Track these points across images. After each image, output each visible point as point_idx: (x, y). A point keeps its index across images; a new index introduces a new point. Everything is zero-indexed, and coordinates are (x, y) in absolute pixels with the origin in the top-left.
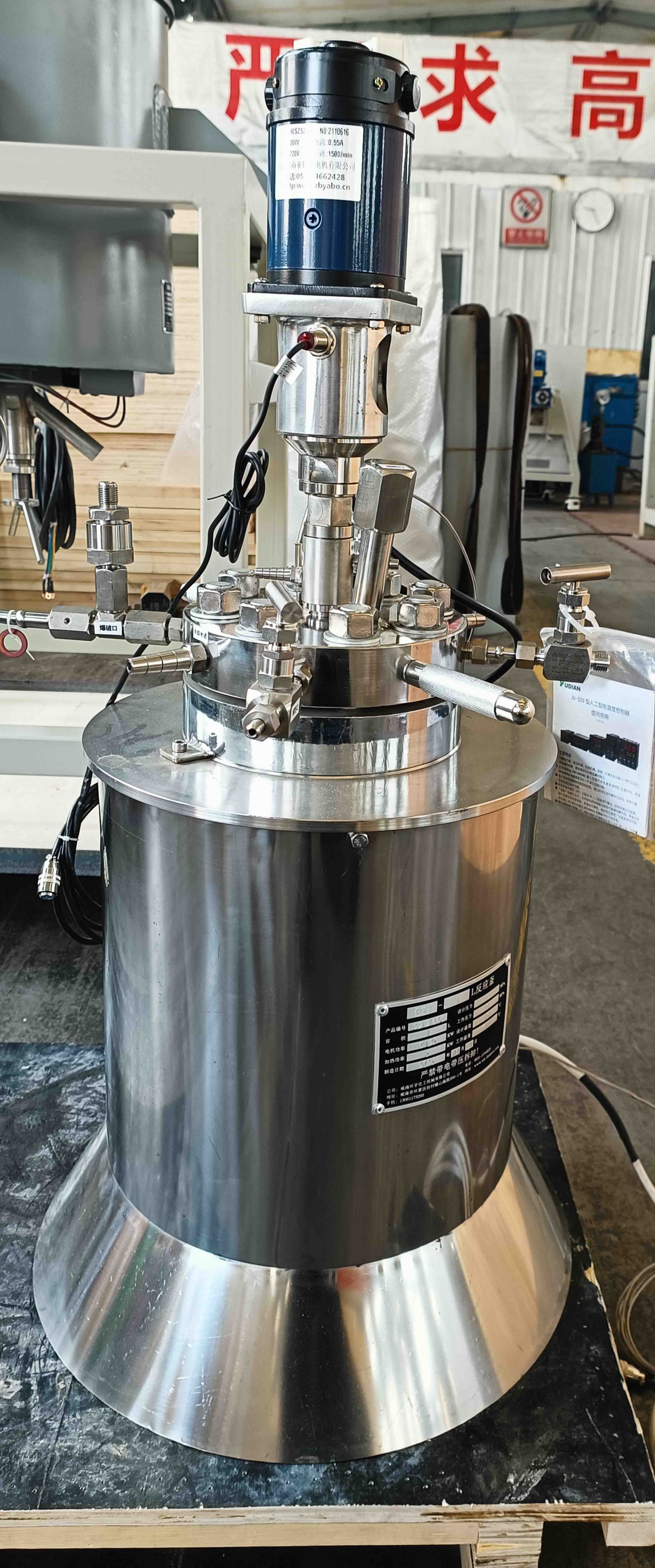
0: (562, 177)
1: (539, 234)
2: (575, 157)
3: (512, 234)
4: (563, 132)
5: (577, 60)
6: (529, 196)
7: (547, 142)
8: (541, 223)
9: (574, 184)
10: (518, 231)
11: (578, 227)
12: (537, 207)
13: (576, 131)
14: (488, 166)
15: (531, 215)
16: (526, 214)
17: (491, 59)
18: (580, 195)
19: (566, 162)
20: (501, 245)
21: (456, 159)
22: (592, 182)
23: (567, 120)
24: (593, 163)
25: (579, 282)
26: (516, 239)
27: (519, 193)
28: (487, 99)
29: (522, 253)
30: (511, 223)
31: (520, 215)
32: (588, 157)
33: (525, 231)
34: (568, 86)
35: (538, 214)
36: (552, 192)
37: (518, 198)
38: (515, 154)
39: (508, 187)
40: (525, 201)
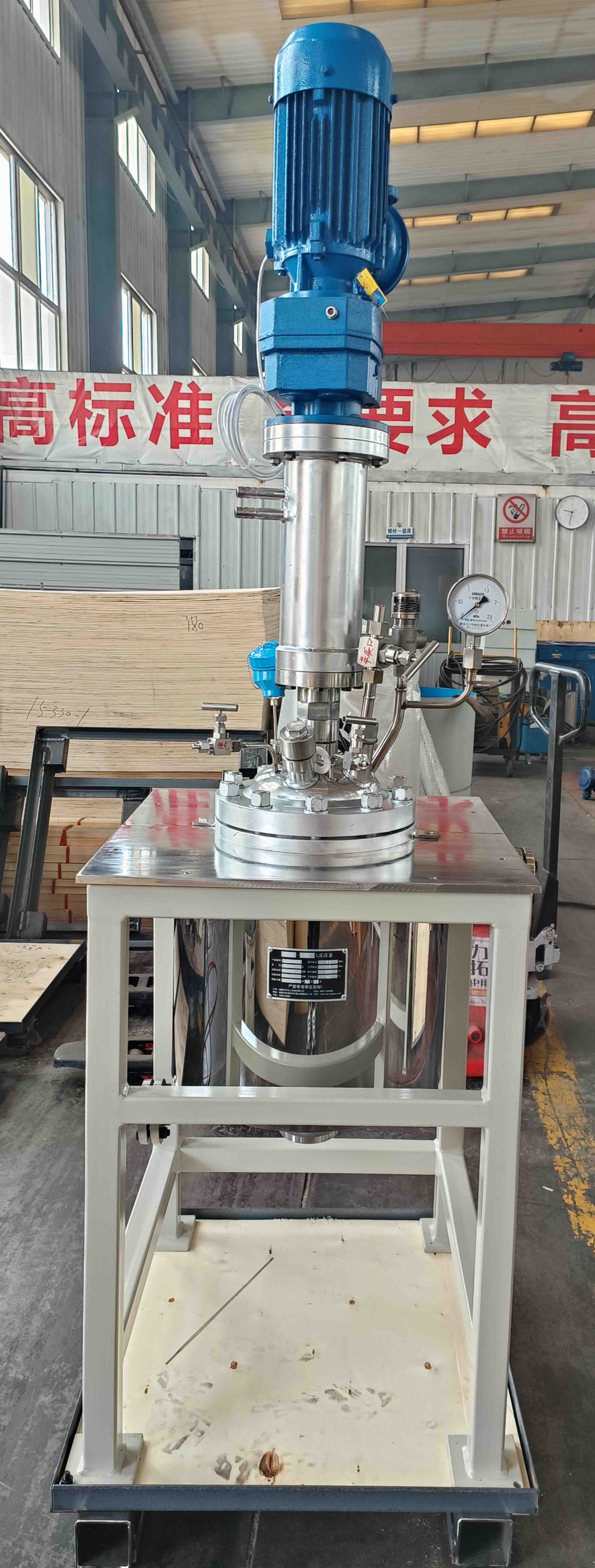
0: (545, 487)
1: (527, 532)
2: (556, 471)
3: (505, 532)
4: (544, 453)
5: (555, 398)
6: (518, 502)
7: (532, 460)
8: (529, 522)
9: (556, 493)
10: (509, 529)
11: (559, 525)
12: (525, 511)
13: (556, 452)
14: (483, 479)
15: (521, 517)
16: (516, 517)
17: (485, 398)
18: (561, 500)
19: (548, 475)
20: (495, 540)
21: (458, 474)
22: (570, 490)
23: (549, 443)
24: (570, 475)
25: (562, 571)
26: (508, 536)
27: (510, 500)
28: (483, 429)
29: (513, 548)
30: (503, 523)
31: (511, 517)
32: (567, 472)
33: (515, 529)
34: (549, 417)
35: (526, 516)
36: (537, 498)
37: (509, 504)
38: (506, 470)
39: (500, 495)
40: (515, 506)
